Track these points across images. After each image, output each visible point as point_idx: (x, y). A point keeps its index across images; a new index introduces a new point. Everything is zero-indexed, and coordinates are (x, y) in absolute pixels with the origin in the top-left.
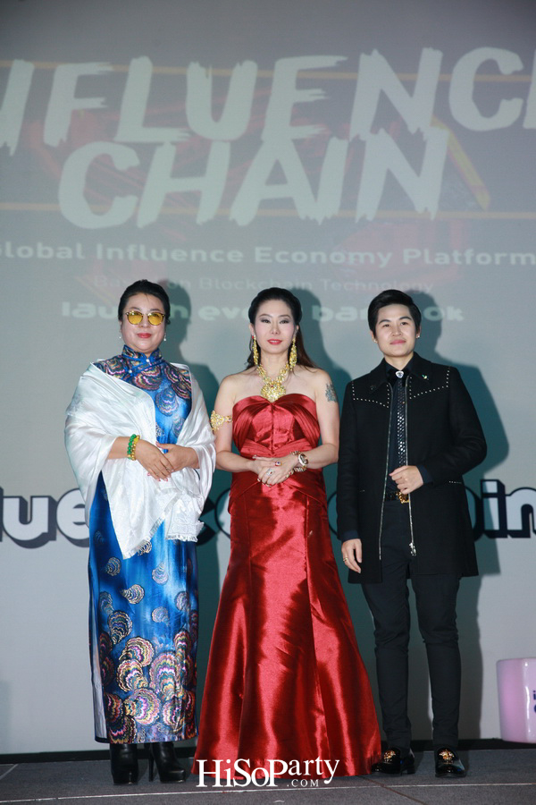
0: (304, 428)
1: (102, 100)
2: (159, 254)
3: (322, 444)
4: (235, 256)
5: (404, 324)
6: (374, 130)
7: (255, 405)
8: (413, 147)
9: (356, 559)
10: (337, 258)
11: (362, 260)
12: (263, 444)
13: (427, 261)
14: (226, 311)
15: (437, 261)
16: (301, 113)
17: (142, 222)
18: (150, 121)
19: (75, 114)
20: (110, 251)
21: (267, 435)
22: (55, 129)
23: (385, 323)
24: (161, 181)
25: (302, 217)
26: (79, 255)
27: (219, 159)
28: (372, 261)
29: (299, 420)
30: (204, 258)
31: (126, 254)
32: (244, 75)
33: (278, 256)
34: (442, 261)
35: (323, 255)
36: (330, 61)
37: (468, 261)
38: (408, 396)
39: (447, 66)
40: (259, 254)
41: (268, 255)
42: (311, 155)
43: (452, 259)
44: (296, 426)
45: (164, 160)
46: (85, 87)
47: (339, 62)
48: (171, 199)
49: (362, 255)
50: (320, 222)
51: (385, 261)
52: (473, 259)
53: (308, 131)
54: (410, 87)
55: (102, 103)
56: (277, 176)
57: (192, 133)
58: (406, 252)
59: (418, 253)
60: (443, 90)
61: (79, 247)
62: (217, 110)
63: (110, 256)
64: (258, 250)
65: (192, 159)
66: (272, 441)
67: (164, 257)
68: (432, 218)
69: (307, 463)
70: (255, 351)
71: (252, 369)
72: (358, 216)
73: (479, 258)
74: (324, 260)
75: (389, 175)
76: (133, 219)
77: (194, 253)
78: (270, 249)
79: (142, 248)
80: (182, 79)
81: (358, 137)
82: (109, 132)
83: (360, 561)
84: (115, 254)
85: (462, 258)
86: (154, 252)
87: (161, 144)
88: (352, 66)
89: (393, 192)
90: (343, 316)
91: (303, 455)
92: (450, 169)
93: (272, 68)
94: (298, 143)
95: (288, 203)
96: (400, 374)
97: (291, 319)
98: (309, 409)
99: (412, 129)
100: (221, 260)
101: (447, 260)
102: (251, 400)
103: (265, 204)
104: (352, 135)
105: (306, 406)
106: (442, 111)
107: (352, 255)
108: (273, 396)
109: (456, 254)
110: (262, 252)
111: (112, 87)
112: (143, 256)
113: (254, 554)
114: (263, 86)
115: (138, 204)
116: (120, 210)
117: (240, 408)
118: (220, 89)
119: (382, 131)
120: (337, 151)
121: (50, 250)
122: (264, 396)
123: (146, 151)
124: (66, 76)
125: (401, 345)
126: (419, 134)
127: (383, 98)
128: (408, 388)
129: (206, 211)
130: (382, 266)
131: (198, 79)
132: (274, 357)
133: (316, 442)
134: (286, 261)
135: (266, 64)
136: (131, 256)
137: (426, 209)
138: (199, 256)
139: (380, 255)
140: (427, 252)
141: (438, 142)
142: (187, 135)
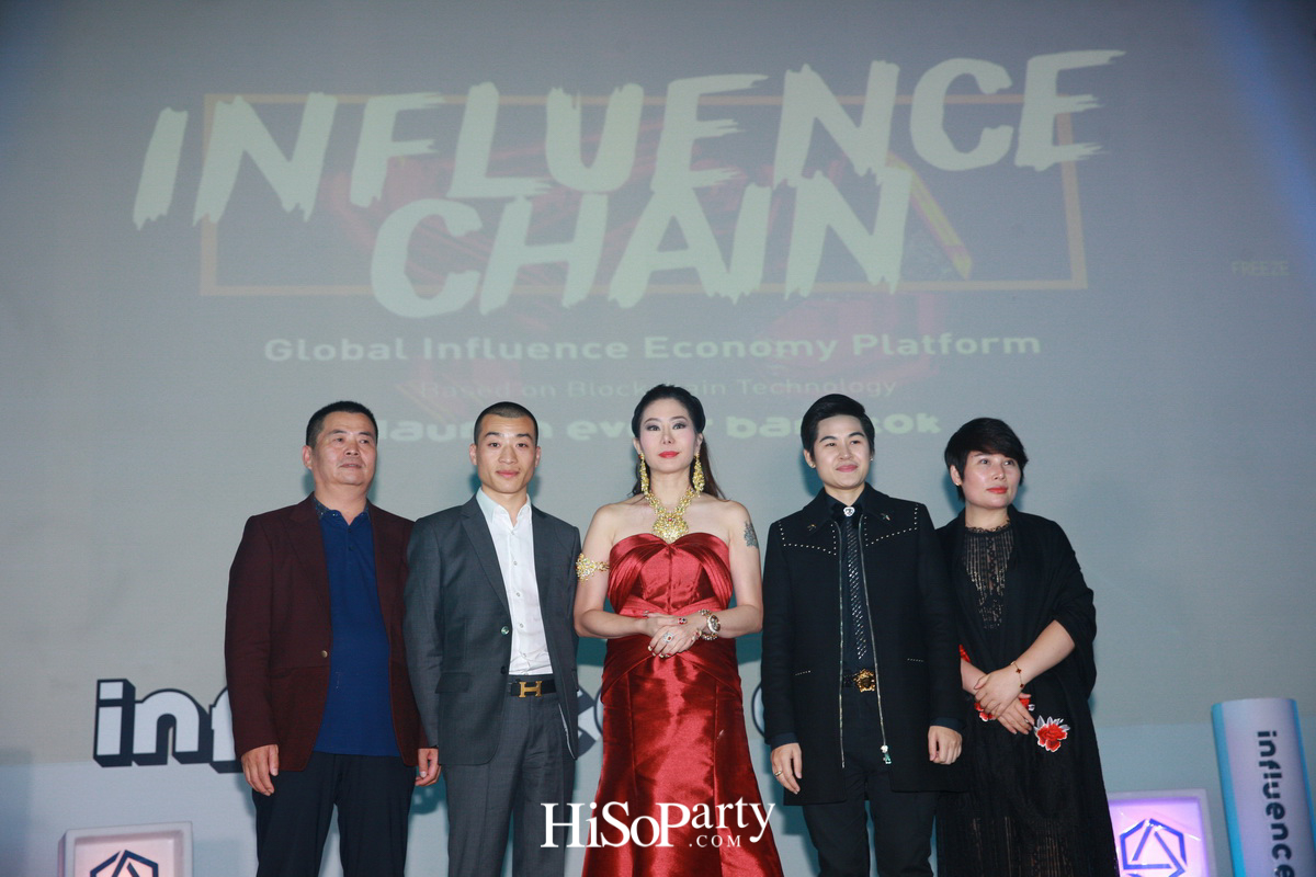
0: (713, 582)
1: (430, 142)
2: (511, 351)
3: (735, 605)
4: (616, 350)
5: (856, 442)
6: (808, 172)
7: (645, 547)
8: (862, 195)
9: (794, 774)
10: (760, 349)
11: (795, 352)
12: (656, 604)
13: (887, 350)
14: (605, 426)
15: (901, 350)
16: (705, 152)
17: (486, 307)
18: (496, 169)
19: (393, 163)
20: (442, 348)
21: (661, 591)
22: (365, 184)
23: (829, 441)
24: (512, 250)
25: (710, 294)
26: (400, 355)
27: (593, 219)
28: (810, 351)
29: (708, 570)
30: (573, 354)
31: (465, 352)
32: (626, 103)
33: (676, 349)
34: (908, 350)
35: (741, 346)
36: (743, 81)
37: (945, 350)
38: (864, 543)
39: (907, 85)
40: (650, 347)
41: (663, 347)
42: (721, 210)
43: (921, 347)
44: (704, 578)
45: (516, 220)
46: (406, 125)
47: (756, 83)
48: (526, 275)
49: (794, 345)
50: (735, 300)
51: (827, 352)
52: (952, 346)
53: (715, 177)
54: (855, 113)
55: (431, 147)
56: (673, 238)
57: (554, 183)
58: (857, 338)
59: (874, 341)
60: (901, 116)
61: (399, 343)
62: (589, 152)
63: (442, 355)
64: (649, 341)
65: (555, 219)
66: (669, 600)
67: (518, 354)
68: (892, 291)
69: (719, 629)
70: (644, 476)
71: (638, 497)
72: (789, 289)
73: (959, 344)
74: (741, 353)
75: (830, 232)
76: (474, 303)
77: (559, 348)
78: (665, 339)
79: (487, 343)
80: (540, 113)
81: (785, 182)
82: (439, 184)
83: (799, 776)
84: (450, 352)
85: (936, 346)
86: (503, 348)
87: (511, 199)
88: (775, 87)
89: (836, 257)
90: (771, 430)
91: (715, 618)
92: (915, 223)
93: (663, 92)
94: (702, 193)
95: (690, 275)
96: (849, 512)
97: (689, 422)
98: (721, 556)
99: (861, 171)
100: (597, 356)
101: (914, 350)
102: (637, 539)
103: (657, 277)
104: (777, 180)
105: (716, 550)
106: (901, 144)
107: (780, 345)
108: (671, 535)
109: (927, 341)
110: (655, 343)
111: (444, 127)
112: (488, 354)
113: (640, 760)
114: (652, 117)
115: (481, 282)
116: (457, 291)
117: (621, 552)
118: (592, 122)
119: (818, 174)
120: (756, 204)
121: (360, 349)
122: (657, 534)
123: (491, 210)
124: (380, 111)
125: (851, 473)
126: (870, 176)
127: (819, 131)
128: (863, 532)
129: (575, 291)
130: (823, 359)
131: (562, 110)
132: (670, 477)
133: (728, 602)
134: (688, 355)
135: (656, 88)
136: (472, 355)
137: (883, 279)
138: (566, 351)
139: (821, 344)
140: (886, 338)
141: (897, 188)
142: (548, 186)
